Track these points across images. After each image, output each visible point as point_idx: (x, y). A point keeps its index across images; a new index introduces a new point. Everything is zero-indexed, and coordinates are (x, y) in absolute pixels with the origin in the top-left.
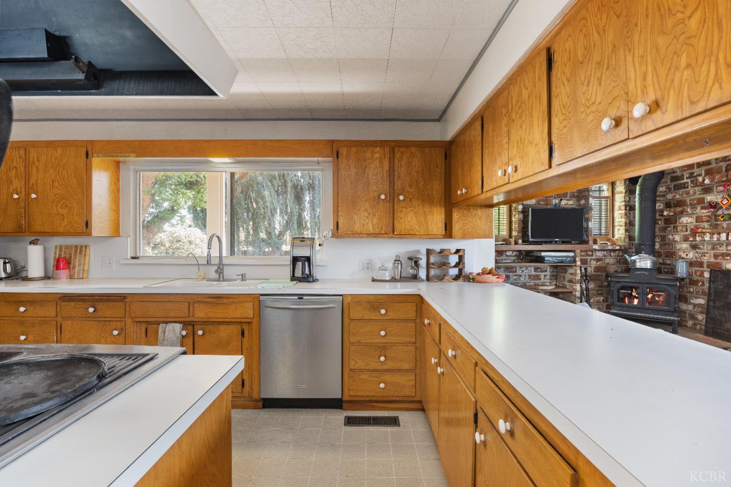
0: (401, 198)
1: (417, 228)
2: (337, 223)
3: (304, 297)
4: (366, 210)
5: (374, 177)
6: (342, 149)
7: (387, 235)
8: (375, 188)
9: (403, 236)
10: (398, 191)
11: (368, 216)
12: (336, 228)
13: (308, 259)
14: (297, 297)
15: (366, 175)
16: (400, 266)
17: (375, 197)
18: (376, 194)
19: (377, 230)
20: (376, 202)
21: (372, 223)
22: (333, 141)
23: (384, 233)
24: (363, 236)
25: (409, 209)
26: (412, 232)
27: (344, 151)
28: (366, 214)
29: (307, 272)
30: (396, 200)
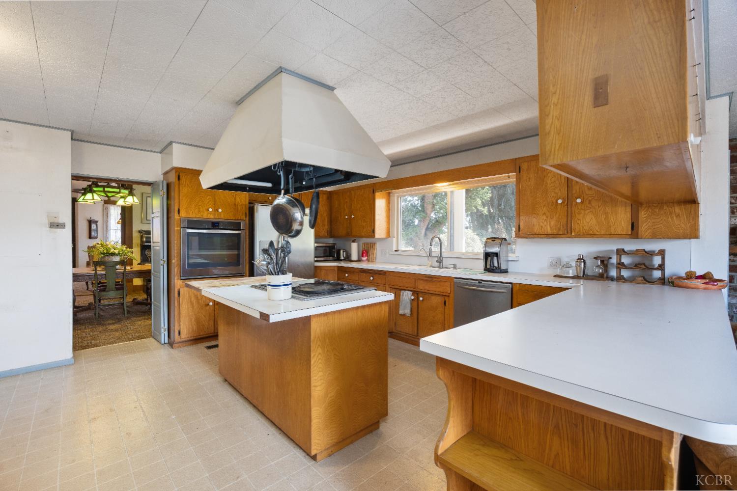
0: (579, 201)
1: (597, 228)
2: (519, 225)
3: (483, 282)
4: (545, 214)
5: (552, 185)
6: (523, 165)
7: (565, 236)
8: (553, 194)
9: (581, 236)
10: (575, 195)
11: (546, 218)
12: (518, 230)
13: (496, 254)
14: (477, 282)
15: (545, 183)
16: (582, 264)
17: (553, 202)
18: (554, 200)
19: (555, 231)
20: (554, 206)
21: (550, 226)
22: (516, 159)
23: (561, 233)
24: (542, 236)
25: (588, 210)
26: (591, 233)
27: (525, 166)
28: (545, 218)
29: (496, 265)
30: (574, 203)
